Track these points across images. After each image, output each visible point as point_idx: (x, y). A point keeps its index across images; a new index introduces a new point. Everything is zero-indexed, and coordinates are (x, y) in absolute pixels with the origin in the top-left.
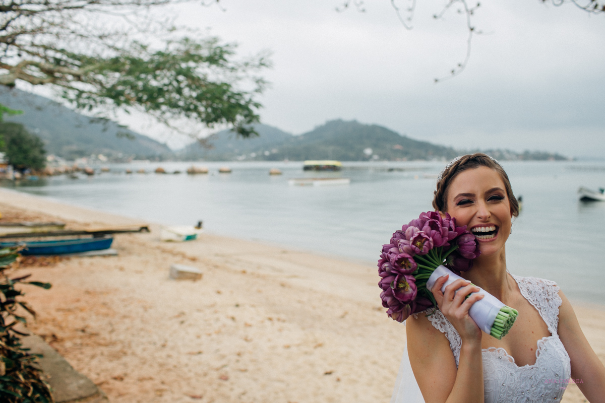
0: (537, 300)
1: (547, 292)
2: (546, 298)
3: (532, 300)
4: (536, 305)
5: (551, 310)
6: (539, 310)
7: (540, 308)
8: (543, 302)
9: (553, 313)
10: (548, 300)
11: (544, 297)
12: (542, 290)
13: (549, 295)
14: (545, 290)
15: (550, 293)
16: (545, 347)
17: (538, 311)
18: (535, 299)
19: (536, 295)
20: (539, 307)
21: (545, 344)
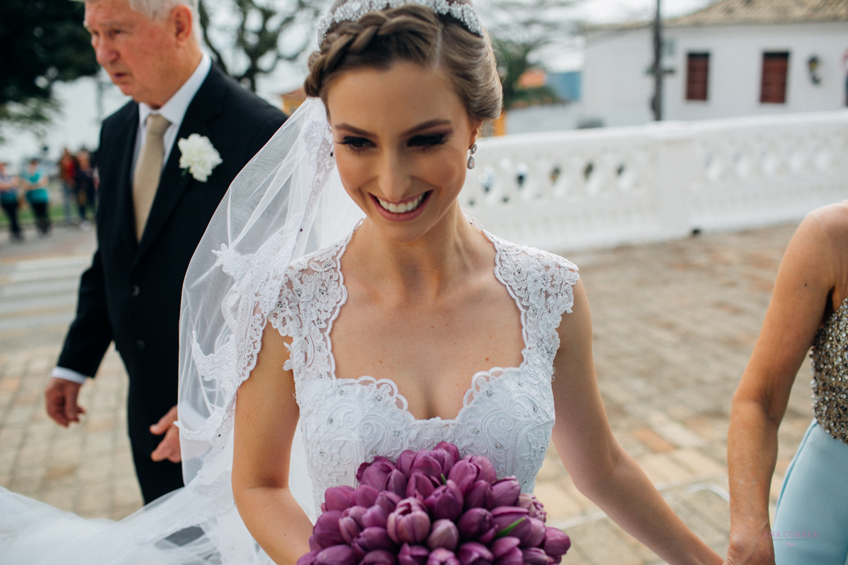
0: (526, 289)
1: (550, 279)
2: (544, 289)
3: (516, 289)
4: (521, 299)
5: (547, 316)
6: (523, 311)
7: (527, 308)
8: (537, 298)
9: (550, 322)
10: (547, 295)
11: (542, 286)
12: (543, 272)
13: (552, 286)
14: (550, 272)
15: (557, 283)
16: (491, 387)
17: (519, 312)
18: (524, 288)
19: (529, 278)
20: (525, 304)
21: (492, 382)
